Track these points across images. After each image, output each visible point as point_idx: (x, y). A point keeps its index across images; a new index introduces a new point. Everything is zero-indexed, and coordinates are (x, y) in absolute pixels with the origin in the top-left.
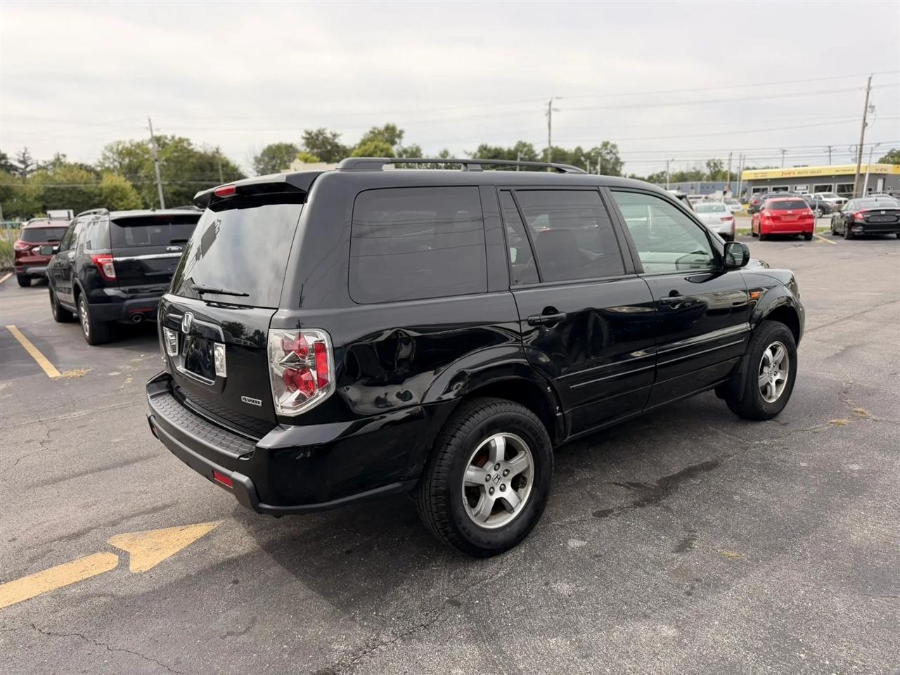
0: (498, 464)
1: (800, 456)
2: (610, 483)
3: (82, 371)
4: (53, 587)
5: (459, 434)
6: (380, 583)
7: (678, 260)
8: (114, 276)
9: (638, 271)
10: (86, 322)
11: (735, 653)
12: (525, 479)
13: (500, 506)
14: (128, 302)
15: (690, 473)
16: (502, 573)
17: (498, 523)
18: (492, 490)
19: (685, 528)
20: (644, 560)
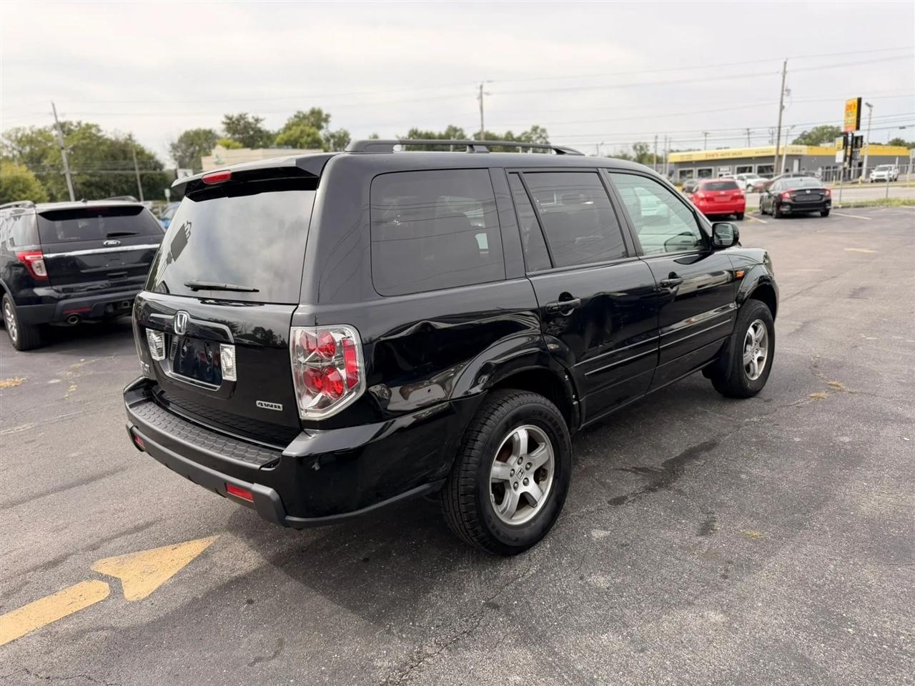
0: (521, 458)
1: (791, 431)
2: (616, 469)
3: (17, 380)
4: (40, 625)
5: (485, 429)
6: (408, 590)
7: (666, 242)
8: (44, 274)
9: (638, 253)
10: (12, 326)
11: (786, 633)
12: (545, 471)
13: (525, 501)
14: (62, 303)
15: (691, 454)
16: (533, 571)
17: (523, 518)
18: (516, 485)
19: (703, 510)
20: (672, 547)
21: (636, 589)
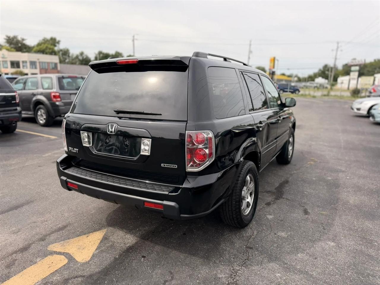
0: (247, 188)
1: (310, 176)
5: (241, 175)
12: (252, 192)
13: (248, 204)
15: (282, 185)
17: (247, 212)
18: (245, 198)
19: (300, 205)
20: (299, 220)
21: (298, 236)
